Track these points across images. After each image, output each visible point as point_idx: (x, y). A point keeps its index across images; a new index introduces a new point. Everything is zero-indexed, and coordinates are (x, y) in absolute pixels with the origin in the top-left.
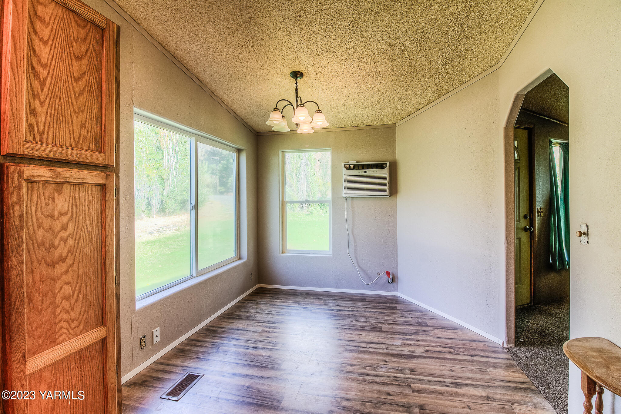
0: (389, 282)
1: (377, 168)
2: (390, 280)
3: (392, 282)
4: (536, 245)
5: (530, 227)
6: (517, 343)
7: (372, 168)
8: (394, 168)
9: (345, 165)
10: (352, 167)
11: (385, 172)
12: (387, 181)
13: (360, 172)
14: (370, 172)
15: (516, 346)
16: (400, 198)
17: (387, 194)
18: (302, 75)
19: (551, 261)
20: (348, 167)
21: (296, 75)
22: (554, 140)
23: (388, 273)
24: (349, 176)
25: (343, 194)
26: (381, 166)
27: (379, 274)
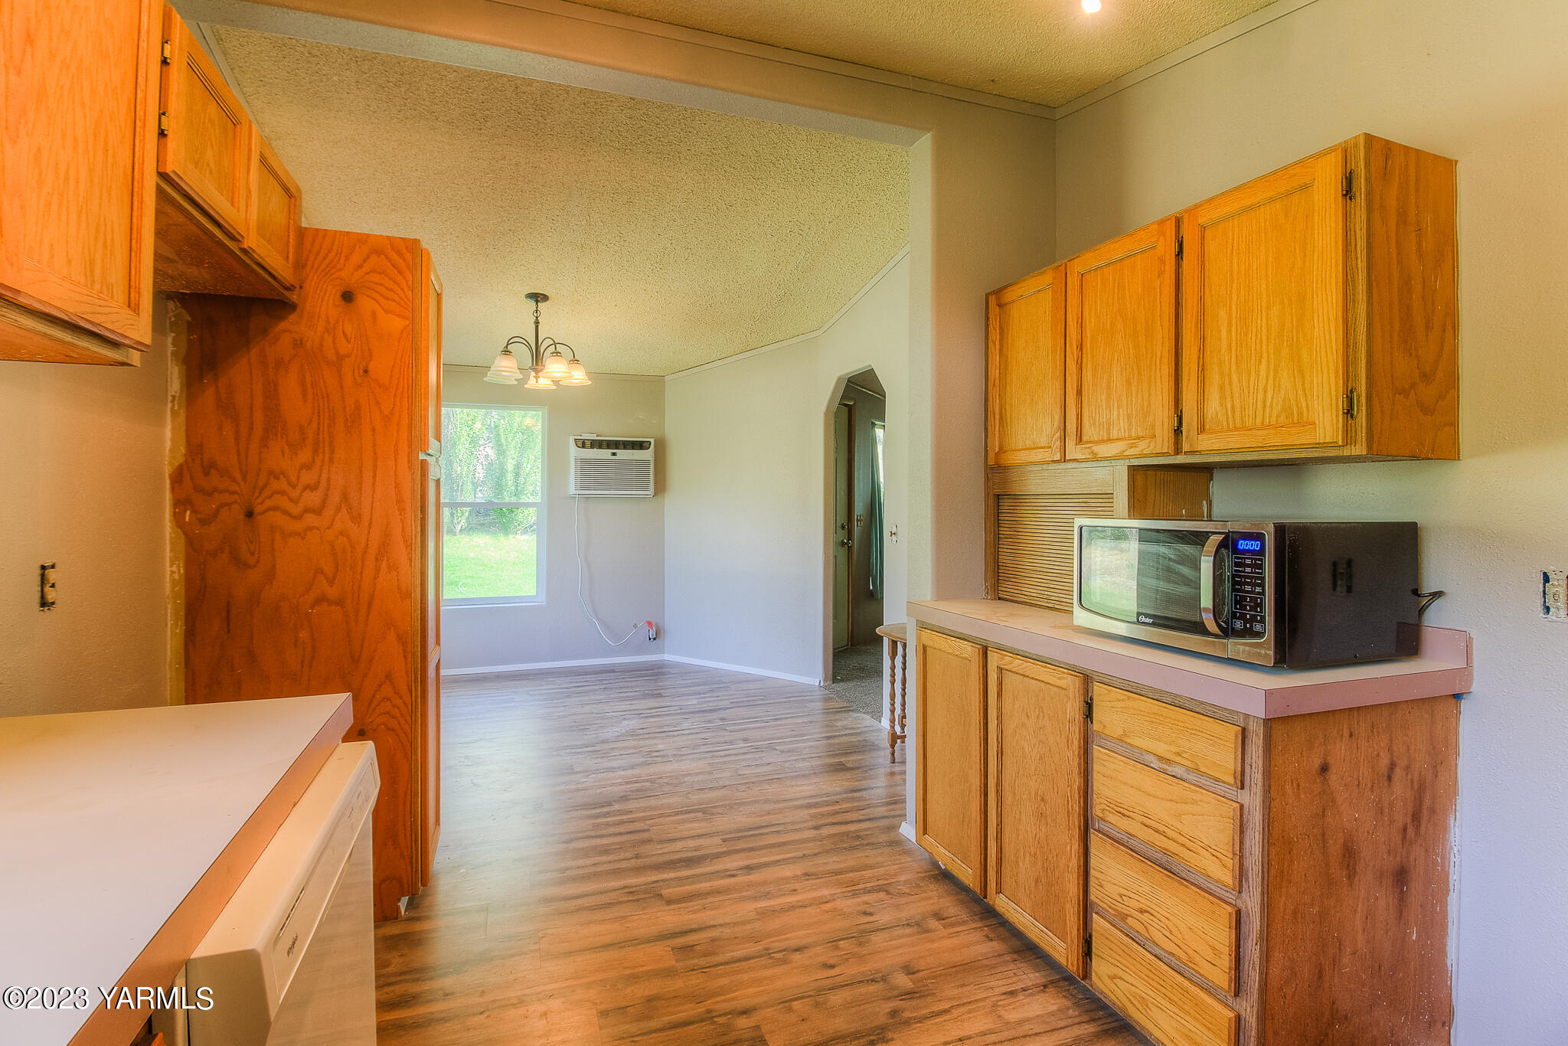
0: (650, 639)
1: (633, 448)
2: (652, 634)
3: (654, 639)
4: (854, 563)
5: (848, 541)
6: (835, 680)
7: (625, 448)
8: (661, 448)
9: (575, 439)
10: (588, 444)
11: (647, 455)
12: (651, 473)
13: (605, 454)
14: (623, 454)
15: (833, 683)
16: (671, 502)
17: (651, 492)
18: (545, 298)
19: (871, 588)
20: (582, 444)
21: (538, 298)
22: (876, 423)
23: (650, 624)
24: (583, 461)
25: (572, 490)
26: (640, 446)
27: (635, 626)
